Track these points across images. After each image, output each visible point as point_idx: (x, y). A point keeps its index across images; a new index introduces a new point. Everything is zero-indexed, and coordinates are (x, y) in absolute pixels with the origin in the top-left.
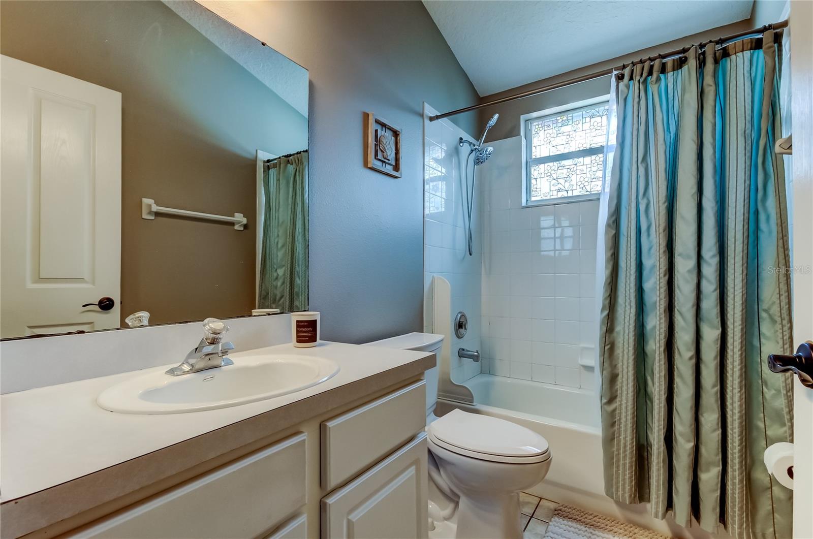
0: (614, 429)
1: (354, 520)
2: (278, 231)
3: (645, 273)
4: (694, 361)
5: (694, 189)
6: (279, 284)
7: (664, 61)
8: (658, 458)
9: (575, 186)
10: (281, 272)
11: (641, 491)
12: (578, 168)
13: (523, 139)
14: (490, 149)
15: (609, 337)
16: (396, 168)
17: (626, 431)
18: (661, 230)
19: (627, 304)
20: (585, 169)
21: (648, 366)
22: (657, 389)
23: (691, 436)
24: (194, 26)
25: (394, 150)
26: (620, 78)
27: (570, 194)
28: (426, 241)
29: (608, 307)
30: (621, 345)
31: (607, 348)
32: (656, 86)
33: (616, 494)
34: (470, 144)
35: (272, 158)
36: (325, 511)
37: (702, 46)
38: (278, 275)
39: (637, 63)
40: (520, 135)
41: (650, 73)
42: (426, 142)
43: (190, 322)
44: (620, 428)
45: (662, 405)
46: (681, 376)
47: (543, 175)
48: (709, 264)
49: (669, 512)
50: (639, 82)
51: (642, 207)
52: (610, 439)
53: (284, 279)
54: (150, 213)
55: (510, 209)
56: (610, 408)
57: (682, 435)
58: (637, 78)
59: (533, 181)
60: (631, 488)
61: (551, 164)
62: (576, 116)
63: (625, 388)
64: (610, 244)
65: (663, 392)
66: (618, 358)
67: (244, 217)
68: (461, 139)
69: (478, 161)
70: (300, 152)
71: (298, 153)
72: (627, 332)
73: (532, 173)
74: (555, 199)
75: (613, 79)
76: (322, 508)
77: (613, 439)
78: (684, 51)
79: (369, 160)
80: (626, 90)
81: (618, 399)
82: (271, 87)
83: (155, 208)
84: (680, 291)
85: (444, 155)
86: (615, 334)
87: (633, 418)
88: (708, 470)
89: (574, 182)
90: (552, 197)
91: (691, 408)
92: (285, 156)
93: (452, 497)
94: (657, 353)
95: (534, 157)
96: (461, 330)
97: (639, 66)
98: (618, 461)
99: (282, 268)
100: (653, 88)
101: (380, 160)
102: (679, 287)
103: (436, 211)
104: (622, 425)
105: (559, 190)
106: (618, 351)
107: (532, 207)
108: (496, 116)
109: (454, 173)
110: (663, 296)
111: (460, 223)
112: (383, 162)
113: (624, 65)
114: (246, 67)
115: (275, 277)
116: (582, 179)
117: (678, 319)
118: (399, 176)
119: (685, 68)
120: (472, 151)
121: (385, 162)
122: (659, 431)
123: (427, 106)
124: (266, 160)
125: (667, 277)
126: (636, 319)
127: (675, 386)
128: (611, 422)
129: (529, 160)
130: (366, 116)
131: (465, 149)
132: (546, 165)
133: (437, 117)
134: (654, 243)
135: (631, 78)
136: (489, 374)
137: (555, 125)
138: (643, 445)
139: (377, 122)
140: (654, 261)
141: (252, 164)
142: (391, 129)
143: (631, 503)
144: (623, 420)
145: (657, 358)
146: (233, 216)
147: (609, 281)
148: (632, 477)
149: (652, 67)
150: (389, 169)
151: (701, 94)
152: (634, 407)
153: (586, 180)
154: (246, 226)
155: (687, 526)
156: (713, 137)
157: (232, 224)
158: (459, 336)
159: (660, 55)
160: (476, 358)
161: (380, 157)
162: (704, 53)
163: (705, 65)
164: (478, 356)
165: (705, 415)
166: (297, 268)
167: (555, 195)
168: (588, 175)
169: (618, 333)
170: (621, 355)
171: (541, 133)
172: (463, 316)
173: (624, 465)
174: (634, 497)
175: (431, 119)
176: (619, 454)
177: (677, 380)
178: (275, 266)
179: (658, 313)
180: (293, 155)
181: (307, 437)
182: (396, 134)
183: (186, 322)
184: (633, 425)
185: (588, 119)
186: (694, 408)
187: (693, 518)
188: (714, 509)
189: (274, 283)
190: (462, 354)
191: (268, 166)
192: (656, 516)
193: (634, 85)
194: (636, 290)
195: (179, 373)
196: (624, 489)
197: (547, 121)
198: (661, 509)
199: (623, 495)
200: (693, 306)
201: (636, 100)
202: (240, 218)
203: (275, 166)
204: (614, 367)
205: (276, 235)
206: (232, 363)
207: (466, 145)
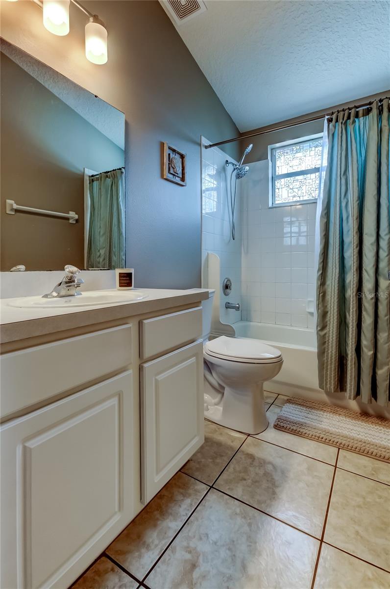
0: (324, 346)
1: (159, 379)
2: (100, 224)
3: (345, 247)
4: (374, 300)
5: (375, 192)
6: (101, 260)
7: (357, 110)
8: (351, 362)
9: (305, 193)
10: (102, 252)
11: (341, 384)
12: (307, 181)
13: (270, 162)
14: (247, 168)
15: (322, 288)
16: (183, 179)
17: (332, 347)
18: (355, 218)
19: (334, 267)
20: (311, 182)
21: (347, 306)
22: (351, 319)
23: (372, 347)
24: (40, 82)
25: (181, 167)
26: (330, 121)
27: (301, 199)
28: (203, 230)
29: (321, 269)
30: (329, 293)
31: (321, 295)
32: (353, 126)
33: (326, 387)
34: (233, 164)
35: (94, 174)
36: (143, 371)
37: (381, 101)
38: (100, 254)
39: (341, 111)
40: (267, 158)
41: (349, 118)
42: (203, 163)
43: (53, 270)
44: (329, 345)
45: (354, 329)
46: (366, 310)
47: (283, 186)
48: (383, 239)
49: (358, 397)
50: (342, 123)
51: (344, 204)
52: (322, 353)
53: (105, 257)
54: (12, 209)
55: (261, 209)
56: (322, 333)
57: (366, 347)
58: (340, 120)
59: (277, 190)
60: (335, 383)
61: (289, 179)
62: (306, 146)
63: (332, 320)
64: (323, 228)
65: (354, 321)
66: (328, 302)
67: (76, 214)
68: (227, 161)
69: (239, 176)
70: (115, 170)
71: (113, 170)
72: (333, 284)
73: (276, 184)
74: (291, 202)
75: (326, 121)
76: (141, 369)
77: (324, 353)
78: (370, 103)
79: (164, 173)
80: (334, 129)
81: (328, 327)
82: (94, 125)
83: (15, 206)
84: (366, 257)
85: (215, 172)
86: (326, 286)
87: (337, 338)
88: (381, 368)
89: (304, 191)
90: (289, 201)
91: (372, 330)
92: (105, 173)
93: (220, 390)
94: (352, 296)
95: (277, 174)
96: (227, 290)
97: (342, 113)
98: (327, 366)
99: (103, 249)
100: (350, 128)
101: (172, 174)
102: (365, 255)
103: (210, 211)
104: (330, 344)
105: (294, 196)
106: (328, 297)
107: (276, 207)
108: (251, 146)
109: (222, 184)
110: (355, 260)
111: (227, 218)
112: (174, 175)
113: (332, 112)
114: (76, 111)
115: (98, 256)
116: (309, 189)
117: (365, 274)
118: (184, 185)
119: (371, 114)
120: (235, 169)
121: (175, 175)
122: (352, 345)
123: (203, 139)
124: (91, 175)
125: (358, 248)
126: (339, 276)
127: (362, 317)
128: (322, 342)
129: (273, 176)
130: (162, 145)
131: (230, 168)
132: (286, 179)
133: (211, 146)
134: (351, 227)
135: (337, 121)
136: (247, 321)
137: (291, 152)
138: (343, 357)
139: (170, 148)
140: (351, 238)
141: (80, 178)
142: (179, 153)
143: (335, 391)
144: (330, 341)
145: (352, 300)
146: (68, 213)
147: (323, 251)
148: (335, 375)
149: (350, 114)
150: (178, 180)
151: (380, 132)
152: (337, 331)
153: (312, 189)
154: (77, 221)
155: (368, 403)
156: (387, 159)
157: (67, 219)
158: (226, 294)
159: (355, 106)
160: (238, 309)
161: (172, 171)
162: (382, 105)
163: (383, 113)
164: (238, 308)
165: (381, 334)
166: (114, 250)
167: (291, 200)
168: (314, 186)
169: (328, 285)
170: (330, 299)
171: (282, 158)
172: (229, 280)
173: (331, 368)
174: (337, 388)
175: (206, 147)
176: (328, 362)
177: (364, 313)
178: (98, 249)
179: (352, 271)
180: (111, 171)
181: (132, 325)
182: (182, 157)
183: (51, 271)
184: (337, 343)
185: (313, 148)
186: (373, 330)
187: (373, 399)
188: (385, 392)
189: (98, 260)
190: (228, 306)
191: (93, 179)
192: (350, 398)
193: (339, 126)
194: (339, 258)
195: (50, 297)
196: (330, 384)
197: (286, 150)
198: (353, 393)
199: (330, 388)
200: (374, 266)
201: (340, 135)
202: (73, 215)
203: (97, 179)
204: (325, 307)
205: (99, 227)
206: (81, 294)
207: (230, 165)
